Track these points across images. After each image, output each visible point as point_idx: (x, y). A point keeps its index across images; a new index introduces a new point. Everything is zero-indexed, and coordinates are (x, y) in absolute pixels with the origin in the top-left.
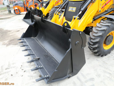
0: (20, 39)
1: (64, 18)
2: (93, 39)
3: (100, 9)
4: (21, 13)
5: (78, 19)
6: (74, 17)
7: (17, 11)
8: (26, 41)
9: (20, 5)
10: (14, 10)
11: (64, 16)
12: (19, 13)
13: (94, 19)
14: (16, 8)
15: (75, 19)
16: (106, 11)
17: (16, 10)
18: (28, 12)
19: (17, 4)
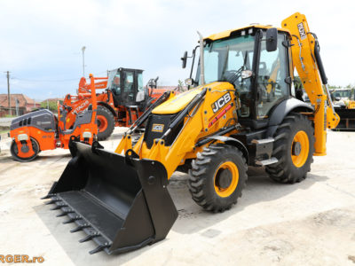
0: (47, 197)
1: (144, 144)
2: (194, 182)
3: (206, 127)
4: (41, 154)
5: (162, 143)
6: (156, 140)
7: (24, 145)
8: (61, 198)
9: (41, 125)
10: (14, 144)
11: (144, 140)
12: (31, 153)
13: (199, 145)
14: (23, 136)
15: (156, 143)
16: (221, 130)
17: (23, 142)
18: (76, 158)
19: (30, 120)
